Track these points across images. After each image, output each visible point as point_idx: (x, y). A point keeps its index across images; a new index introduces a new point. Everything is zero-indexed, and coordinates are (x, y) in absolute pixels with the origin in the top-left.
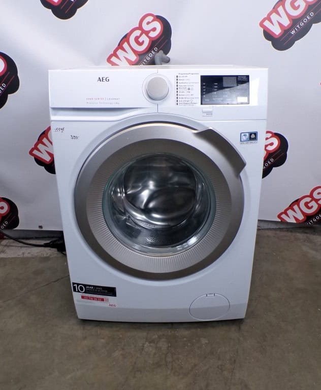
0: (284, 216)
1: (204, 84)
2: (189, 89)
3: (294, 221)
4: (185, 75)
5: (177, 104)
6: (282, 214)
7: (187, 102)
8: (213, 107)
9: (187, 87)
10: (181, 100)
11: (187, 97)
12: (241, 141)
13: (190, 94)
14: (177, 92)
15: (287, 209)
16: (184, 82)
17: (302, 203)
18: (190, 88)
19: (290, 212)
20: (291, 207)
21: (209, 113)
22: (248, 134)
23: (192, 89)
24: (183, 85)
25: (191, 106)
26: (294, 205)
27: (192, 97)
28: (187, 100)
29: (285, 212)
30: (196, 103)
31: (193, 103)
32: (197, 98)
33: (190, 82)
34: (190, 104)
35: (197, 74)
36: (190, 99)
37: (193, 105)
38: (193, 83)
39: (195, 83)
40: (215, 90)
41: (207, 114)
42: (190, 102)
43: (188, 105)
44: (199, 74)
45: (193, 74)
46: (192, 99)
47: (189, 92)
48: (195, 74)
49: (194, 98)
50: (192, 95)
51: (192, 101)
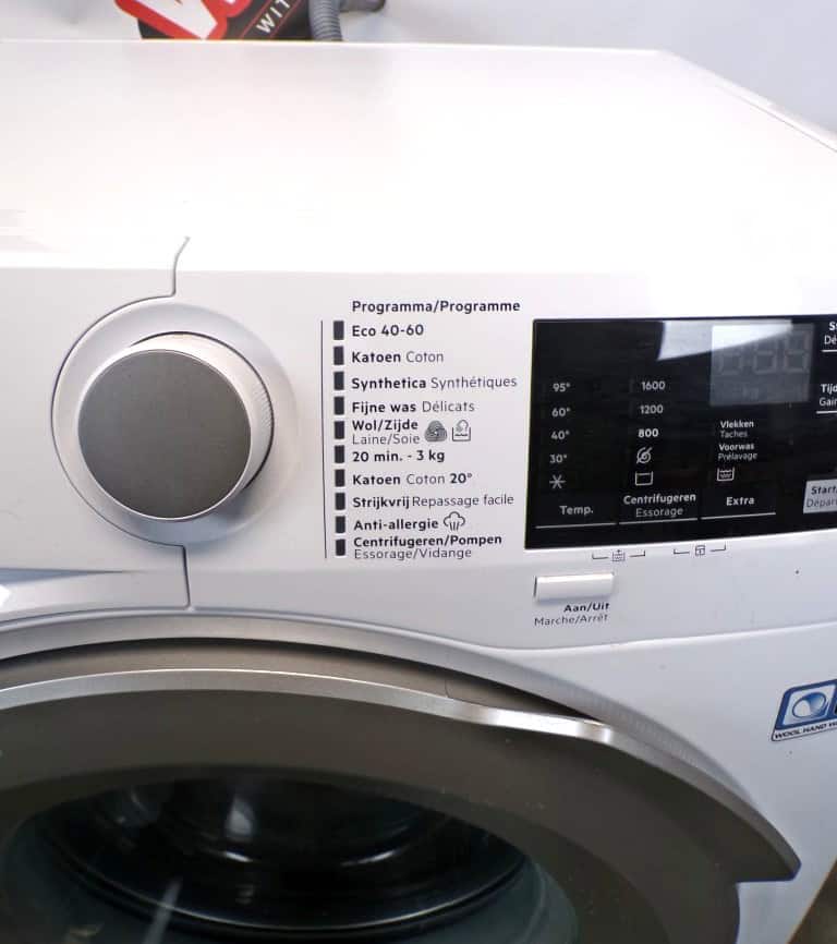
1: (560, 387)
2: (436, 433)
4: (404, 319)
5: (341, 548)
7: (415, 534)
8: (619, 558)
9: (424, 420)
10: (368, 514)
11: (425, 491)
12: (779, 725)
13: (445, 469)
14: (339, 454)
16: (392, 371)
18: (449, 421)
21: (589, 606)
22: (829, 692)
23: (463, 434)
24: (388, 396)
25: (453, 561)
27: (459, 491)
28: (416, 514)
30: (489, 540)
31: (463, 541)
32: (493, 501)
33: (443, 377)
34: (442, 548)
35: (506, 306)
36: (446, 510)
37: (468, 553)
38: (471, 383)
39: (492, 384)
40: (641, 433)
41: (568, 608)
42: (442, 532)
43: (423, 556)
44: (518, 306)
45: (468, 307)
46: (461, 509)
47: (435, 456)
48: (493, 306)
49: (475, 501)
50: (458, 478)
51: (454, 527)
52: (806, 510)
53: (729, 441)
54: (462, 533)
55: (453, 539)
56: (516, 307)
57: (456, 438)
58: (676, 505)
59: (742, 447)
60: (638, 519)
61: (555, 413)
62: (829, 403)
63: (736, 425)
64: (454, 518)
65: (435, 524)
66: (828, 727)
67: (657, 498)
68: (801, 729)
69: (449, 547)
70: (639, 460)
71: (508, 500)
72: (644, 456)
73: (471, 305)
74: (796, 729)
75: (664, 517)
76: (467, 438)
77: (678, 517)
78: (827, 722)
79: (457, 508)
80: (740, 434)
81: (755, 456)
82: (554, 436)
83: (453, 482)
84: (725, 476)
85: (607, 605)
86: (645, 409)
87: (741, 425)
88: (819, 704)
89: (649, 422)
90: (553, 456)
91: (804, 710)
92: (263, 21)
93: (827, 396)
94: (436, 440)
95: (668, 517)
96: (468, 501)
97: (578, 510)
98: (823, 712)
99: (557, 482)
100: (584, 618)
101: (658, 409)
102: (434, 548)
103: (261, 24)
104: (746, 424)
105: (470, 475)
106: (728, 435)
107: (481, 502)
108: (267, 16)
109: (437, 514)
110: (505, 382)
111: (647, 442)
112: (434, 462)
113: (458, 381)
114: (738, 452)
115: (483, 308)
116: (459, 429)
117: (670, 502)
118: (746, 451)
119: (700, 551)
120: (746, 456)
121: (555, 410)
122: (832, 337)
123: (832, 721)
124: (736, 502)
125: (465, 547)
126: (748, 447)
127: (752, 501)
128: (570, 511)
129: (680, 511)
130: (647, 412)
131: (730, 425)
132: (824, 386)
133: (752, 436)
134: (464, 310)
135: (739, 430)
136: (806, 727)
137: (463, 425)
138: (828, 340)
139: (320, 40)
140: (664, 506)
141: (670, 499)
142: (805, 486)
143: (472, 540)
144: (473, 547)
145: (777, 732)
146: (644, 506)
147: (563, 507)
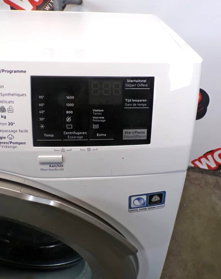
0: (197, 163)
1: (41, 97)
2: (3, 110)
3: (207, 168)
6: (196, 160)
8: (63, 151)
12: (130, 207)
13: (6, 121)
15: (201, 157)
17: (216, 155)
18: (6, 106)
19: (203, 160)
20: (205, 156)
21: (57, 166)
22: (145, 197)
23: (11, 110)
25: (11, 149)
26: (209, 155)
27: (11, 128)
29: (199, 160)
30: (22, 143)
31: (14, 143)
32: (22, 131)
33: (4, 93)
34: (8, 145)
35: (22, 71)
36: (8, 134)
37: (16, 147)
38: (13, 95)
39: (19, 95)
40: (67, 112)
41: (50, 166)
42: (7, 140)
43: (2, 147)
44: (26, 71)
45: (10, 72)
46: (12, 134)
47: (3, 117)
48: (18, 71)
49: (16, 131)
50: (11, 124)
51: (11, 139)
52: (124, 139)
53: (96, 116)
54: (13, 141)
55: (11, 142)
56: (25, 72)
57: (9, 111)
58: (80, 135)
59: (100, 118)
60: (68, 139)
61: (40, 105)
62: (128, 105)
63: (98, 111)
64: (10, 136)
65: (5, 138)
66: (148, 209)
67: (74, 133)
68: (138, 209)
69: (10, 145)
70: (67, 121)
71: (27, 131)
72: (69, 119)
73: (11, 71)
74: (137, 209)
75: (77, 139)
76: (12, 111)
77: (81, 139)
78: (147, 207)
79: (11, 133)
80: (99, 114)
81: (105, 121)
82: (40, 112)
83: (9, 125)
84: (96, 127)
85: (63, 166)
86: (68, 105)
87: (99, 111)
88: (142, 202)
89: (70, 109)
90: (40, 118)
91: (137, 203)
92: (47, 7)
93: (127, 103)
94: (3, 112)
95: (79, 139)
96: (14, 131)
97: (50, 135)
98: (144, 204)
99: (42, 126)
100: (56, 169)
101: (72, 105)
102: (5, 145)
103: (46, 8)
104: (101, 111)
105: (14, 123)
106: (95, 114)
107: (18, 131)
108: (48, 6)
109: (5, 134)
110: (23, 95)
111: (69, 115)
112: (3, 119)
113: (8, 94)
114: (99, 119)
115: (15, 72)
116: (10, 109)
117: (79, 134)
118: (101, 119)
119: (89, 150)
120: (102, 121)
121: (40, 104)
122: (128, 84)
123: (149, 207)
124: (100, 135)
125: (15, 145)
126: (102, 118)
127: (105, 135)
128: (47, 135)
129: (82, 137)
130: (68, 106)
131: (96, 111)
132: (126, 100)
133: (103, 114)
134: (9, 72)
135: (99, 112)
136: (140, 208)
137: (11, 108)
138: (127, 85)
139: (56, 11)
140: (77, 135)
141: (79, 133)
142: (123, 131)
143: (16, 143)
144: (17, 145)
145: (130, 209)
146: (70, 135)
147: (45, 134)
